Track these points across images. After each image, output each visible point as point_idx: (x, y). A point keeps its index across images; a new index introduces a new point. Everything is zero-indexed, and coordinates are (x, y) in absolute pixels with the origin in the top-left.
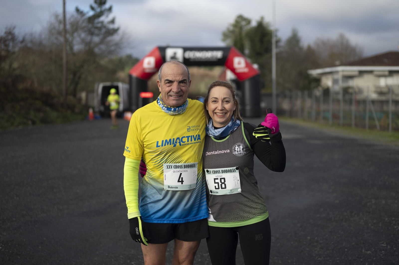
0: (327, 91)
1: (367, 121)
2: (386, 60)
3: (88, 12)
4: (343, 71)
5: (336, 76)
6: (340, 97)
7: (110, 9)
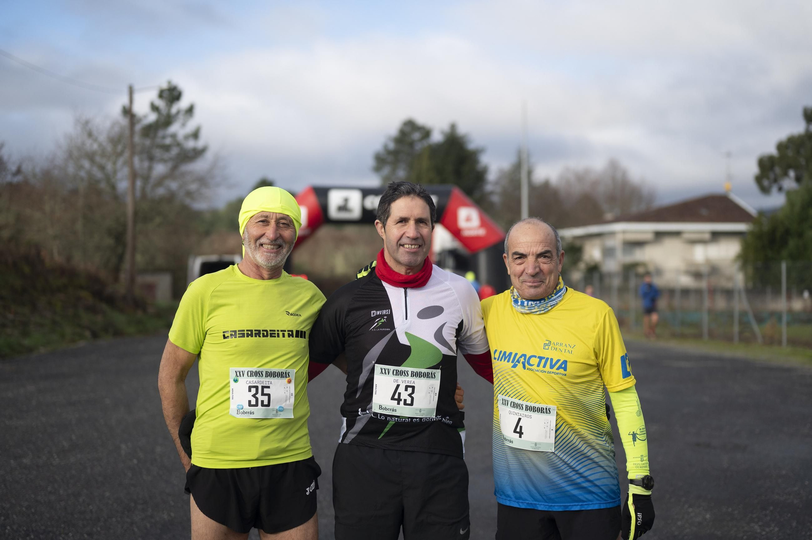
0: (593, 270)
1: (736, 329)
2: (704, 212)
3: (145, 116)
4: (624, 232)
5: (610, 242)
6: (616, 282)
7: (190, 110)
